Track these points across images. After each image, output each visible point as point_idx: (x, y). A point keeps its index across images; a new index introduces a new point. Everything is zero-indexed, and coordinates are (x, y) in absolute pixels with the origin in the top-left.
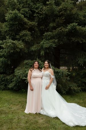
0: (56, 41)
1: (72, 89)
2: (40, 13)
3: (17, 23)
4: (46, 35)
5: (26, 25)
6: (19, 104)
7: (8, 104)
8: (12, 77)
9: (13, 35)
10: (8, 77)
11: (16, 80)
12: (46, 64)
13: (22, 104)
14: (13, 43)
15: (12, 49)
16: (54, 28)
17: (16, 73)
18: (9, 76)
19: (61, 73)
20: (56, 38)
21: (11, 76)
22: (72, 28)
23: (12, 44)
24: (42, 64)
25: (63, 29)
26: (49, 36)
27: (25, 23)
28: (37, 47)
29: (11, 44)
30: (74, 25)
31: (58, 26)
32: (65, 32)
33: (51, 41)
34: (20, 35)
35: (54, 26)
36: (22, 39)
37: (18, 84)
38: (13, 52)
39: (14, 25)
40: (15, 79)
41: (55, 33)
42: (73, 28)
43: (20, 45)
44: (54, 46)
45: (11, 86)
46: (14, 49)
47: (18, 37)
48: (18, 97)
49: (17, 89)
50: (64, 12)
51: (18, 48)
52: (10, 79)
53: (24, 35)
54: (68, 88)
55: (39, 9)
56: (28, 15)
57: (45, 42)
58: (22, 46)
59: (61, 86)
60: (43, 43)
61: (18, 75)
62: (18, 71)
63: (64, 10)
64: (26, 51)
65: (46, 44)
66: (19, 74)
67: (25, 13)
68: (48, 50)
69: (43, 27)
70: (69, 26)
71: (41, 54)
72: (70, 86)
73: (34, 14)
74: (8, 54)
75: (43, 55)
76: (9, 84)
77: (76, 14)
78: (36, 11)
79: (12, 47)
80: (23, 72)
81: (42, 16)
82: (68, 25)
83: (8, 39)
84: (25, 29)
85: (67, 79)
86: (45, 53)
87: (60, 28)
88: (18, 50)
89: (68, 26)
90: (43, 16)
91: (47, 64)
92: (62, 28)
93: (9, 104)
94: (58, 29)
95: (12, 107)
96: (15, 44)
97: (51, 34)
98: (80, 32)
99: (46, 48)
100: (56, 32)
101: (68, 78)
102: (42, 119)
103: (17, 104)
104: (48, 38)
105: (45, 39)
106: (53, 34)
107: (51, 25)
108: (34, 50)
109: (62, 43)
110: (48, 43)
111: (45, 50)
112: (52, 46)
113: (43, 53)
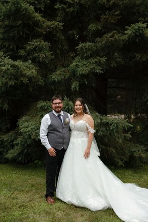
0: (104, 59)
1: (137, 156)
3: (20, 22)
4: (82, 48)
5: (40, 28)
6: (32, 190)
7: (9, 190)
8: (13, 136)
9: (13, 50)
10: (5, 138)
11: (23, 143)
13: (37, 189)
14: (13, 66)
15: (11, 78)
16: (99, 34)
17: (23, 128)
18: (7, 135)
19: (114, 125)
20: (102, 54)
21: (10, 134)
22: (136, 34)
23: (11, 67)
25: (116, 37)
26: (88, 50)
27: (38, 24)
28: (62, 73)
29: (9, 67)
30: (139, 27)
31: (107, 29)
32: (122, 43)
33: (93, 60)
34: (27, 50)
35: (98, 30)
36: (31, 57)
37: (26, 151)
38: (13, 83)
39: (12, 27)
40: (20, 139)
41: (100, 44)
42: (138, 33)
43: (29, 69)
44: (98, 70)
45: (11, 154)
46: (16, 79)
47: (22, 53)
48: (27, 177)
49: (24, 161)
51: (24, 75)
52: (9, 141)
53: (35, 49)
54: (129, 154)
56: (42, 7)
57: (80, 64)
58: (32, 72)
59: (114, 151)
60: (77, 65)
61: (25, 132)
62: (26, 124)
64: (41, 82)
65: (82, 66)
66: (29, 129)
68: (86, 80)
69: (75, 33)
70: (130, 29)
71: (73, 87)
72: (133, 150)
73: (56, 5)
74: (3, 89)
75: (76, 90)
76: (7, 151)
77: (142, 4)
79: (11, 74)
80: (37, 125)
81: (72, 9)
82: (126, 27)
83: (3, 58)
84: (37, 36)
85: (125, 137)
86: (81, 86)
87: (110, 35)
88: (25, 80)
89: (127, 29)
90: (74, 8)
92: (114, 34)
93: (12, 190)
94: (105, 35)
95: (19, 196)
96: (19, 68)
97: (91, 47)
99: (83, 76)
100: (101, 42)
101: (129, 135)
102: (82, 216)
103: (27, 189)
104: (85, 55)
105: (80, 58)
106: (97, 47)
107: (92, 27)
108: (58, 79)
109: (114, 64)
110: (86, 65)
111: (80, 79)
112: (95, 71)
113: (76, 86)
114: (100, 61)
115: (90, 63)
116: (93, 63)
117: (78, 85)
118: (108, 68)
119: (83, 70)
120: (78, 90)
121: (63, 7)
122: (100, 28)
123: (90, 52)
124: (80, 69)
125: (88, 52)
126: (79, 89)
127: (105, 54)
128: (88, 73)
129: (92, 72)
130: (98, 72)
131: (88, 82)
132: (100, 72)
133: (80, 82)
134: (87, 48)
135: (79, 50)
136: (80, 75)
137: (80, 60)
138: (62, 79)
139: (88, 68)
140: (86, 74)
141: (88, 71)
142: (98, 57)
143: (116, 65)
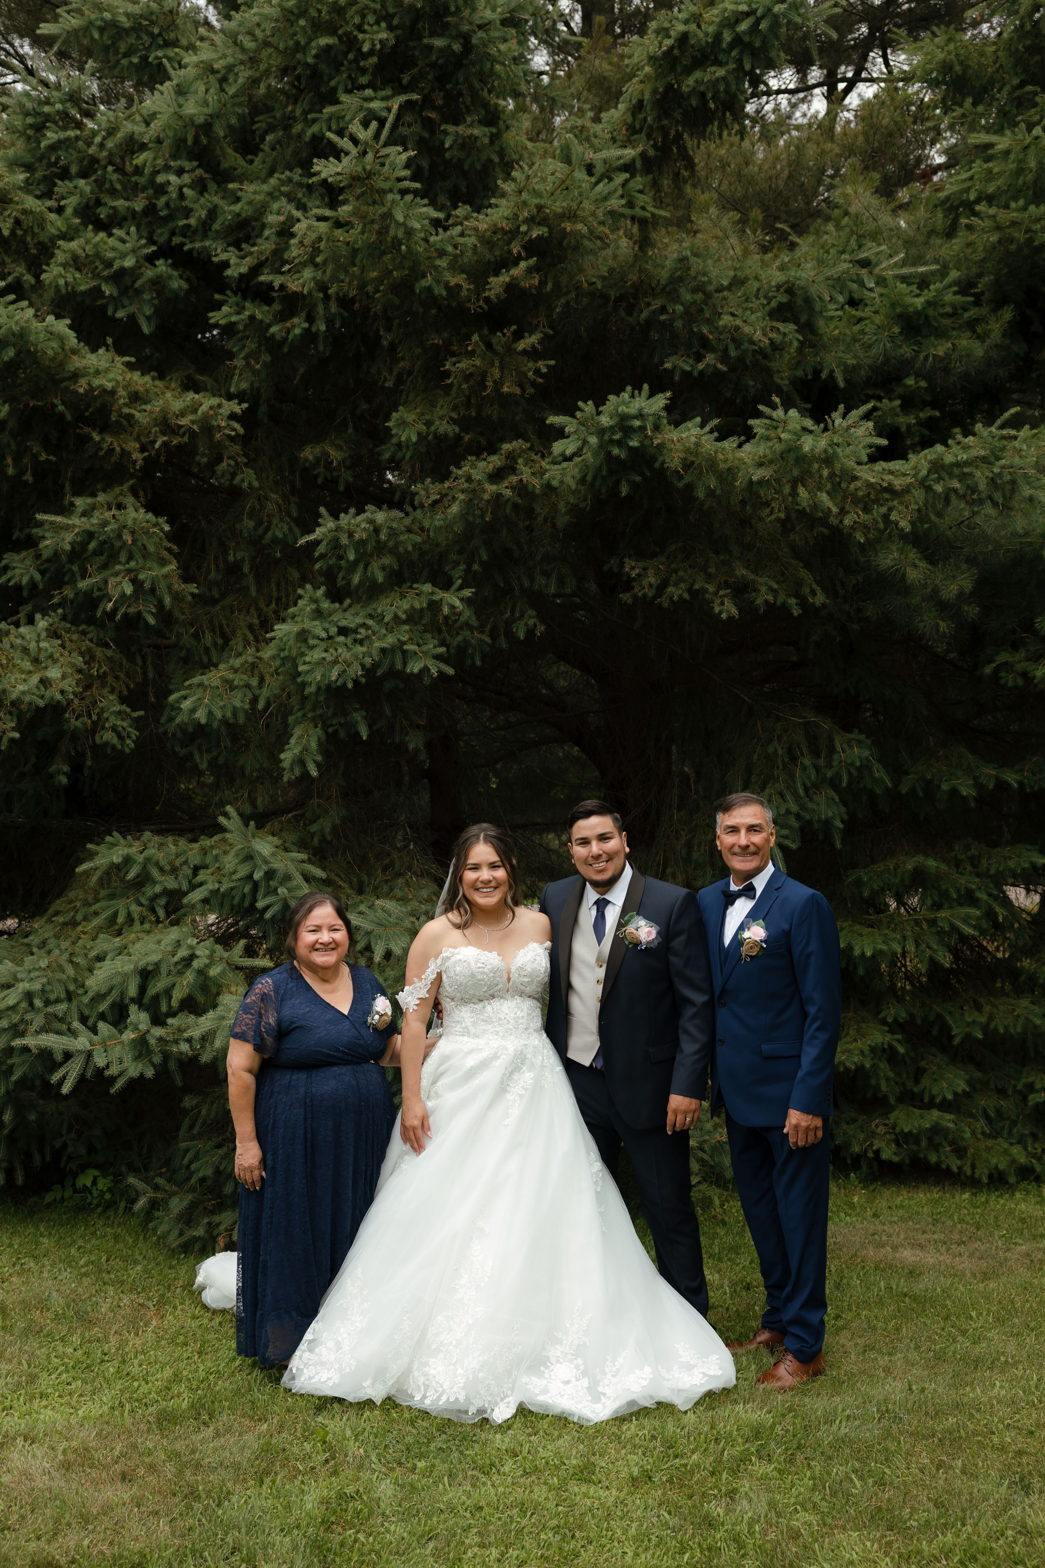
0: (453, 600)
2: (270, 286)
5: (112, 431)
24: (287, 878)
25: (525, 473)
26: (370, 549)
27: (104, 410)
28: (238, 679)
33: (396, 605)
36: (69, 592)
41: (440, 518)
43: (32, 666)
44: (424, 660)
47: (21, 569)
50: (530, 270)
53: (80, 548)
55: (265, 246)
56: (144, 313)
57: (317, 628)
60: (303, 636)
63: (532, 248)
64: (119, 731)
65: (327, 641)
67: (108, 290)
68: (357, 716)
70: (573, 427)
71: (287, 757)
73: (218, 306)
75: (306, 774)
78: (226, 264)
80: (71, 971)
81: (298, 325)
82: (554, 419)
87: (495, 461)
89: (560, 433)
90: (310, 319)
91: (493, 865)
92: (511, 457)
94: (466, 469)
97: (393, 534)
98: (700, 494)
99: (336, 695)
104: (356, 579)
105: (320, 592)
106: (424, 530)
107: (403, 423)
108: (210, 713)
109: (531, 622)
110: (355, 631)
111: (330, 713)
112: (405, 664)
113: (305, 749)
114: (434, 606)
115: (380, 618)
116: (396, 617)
117: (314, 745)
118: (503, 643)
119: (335, 662)
120: (314, 773)
121: (252, 318)
122: (444, 427)
123: (387, 560)
124: (316, 655)
125: (375, 565)
126: (318, 765)
127: (475, 567)
128: (363, 680)
129: (392, 673)
130: (425, 670)
131: (370, 726)
132: (434, 671)
133: (330, 730)
134: (362, 542)
135: (321, 549)
136: (319, 688)
137: (326, 605)
138: (235, 711)
139: (360, 649)
140: (350, 685)
141: (363, 666)
142: (427, 587)
143: (541, 629)
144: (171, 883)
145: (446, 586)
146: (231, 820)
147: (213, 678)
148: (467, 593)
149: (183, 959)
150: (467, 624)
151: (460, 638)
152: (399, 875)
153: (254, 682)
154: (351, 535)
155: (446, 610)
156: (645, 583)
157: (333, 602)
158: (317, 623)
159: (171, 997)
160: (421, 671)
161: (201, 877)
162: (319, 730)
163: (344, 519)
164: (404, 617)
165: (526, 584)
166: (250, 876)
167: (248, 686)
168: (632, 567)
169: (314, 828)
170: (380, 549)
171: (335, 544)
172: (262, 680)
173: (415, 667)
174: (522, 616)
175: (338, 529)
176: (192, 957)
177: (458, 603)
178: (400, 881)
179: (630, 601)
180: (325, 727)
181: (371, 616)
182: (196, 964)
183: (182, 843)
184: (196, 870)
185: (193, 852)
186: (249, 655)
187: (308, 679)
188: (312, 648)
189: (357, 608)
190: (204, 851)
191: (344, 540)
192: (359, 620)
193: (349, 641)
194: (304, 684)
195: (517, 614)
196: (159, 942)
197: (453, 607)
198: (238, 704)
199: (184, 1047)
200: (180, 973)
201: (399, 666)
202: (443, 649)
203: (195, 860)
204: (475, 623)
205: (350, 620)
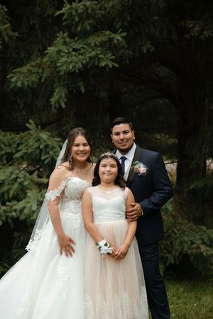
12: (81, 148)
20: (118, 26)
26: (85, 16)
33: (95, 40)
44: (107, 61)
57: (65, 49)
60: (59, 52)
68: (80, 84)
71: (53, 100)
75: (60, 106)
86: (73, 96)
91: (84, 145)
97: (93, 11)
99: (71, 74)
104: (79, 29)
105: (66, 34)
106: (106, 9)
108: (23, 83)
109: (149, 46)
110: (80, 50)
111: (70, 83)
112: (99, 63)
113: (60, 97)
114: (111, 40)
115: (89, 45)
116: (96, 45)
117: (63, 95)
118: (138, 55)
119: (71, 62)
120: (64, 106)
123: (91, 21)
124: (64, 59)
125: (86, 23)
126: (66, 104)
127: (126, 24)
128: (82, 69)
129: (94, 67)
130: (107, 65)
131: (85, 88)
132: (110, 65)
133: (70, 89)
134: (81, 14)
135: (65, 17)
136: (65, 73)
137: (68, 40)
138: (33, 82)
139: (81, 57)
140: (77, 71)
141: (82, 64)
142: (108, 32)
143: (153, 49)
144: (8, 150)
145: (115, 32)
146: (31, 125)
147: (24, 69)
148: (124, 34)
149: (14, 179)
150: (123, 47)
151: (120, 53)
152: (97, 148)
153: (40, 71)
154: (76, 11)
155: (115, 41)
156: (195, 30)
157: (71, 38)
158: (64, 47)
159: (9, 193)
160: (105, 66)
161: (20, 148)
162: (65, 89)
163: (74, 5)
164: (98, 44)
165: (147, 31)
166: (39, 147)
167: (37, 72)
168: (190, 24)
169: (64, 128)
170: (88, 16)
171: (71, 15)
172: (43, 70)
173: (103, 64)
174: (145, 43)
175: (71, 8)
176: (17, 178)
177: (120, 38)
178: (98, 150)
179: (189, 38)
180: (68, 88)
181: (86, 44)
182: (18, 180)
183: (13, 134)
184: (18, 145)
185: (17, 138)
186: (38, 61)
187: (61, 69)
188: (62, 56)
189: (80, 41)
190: (21, 138)
191: (74, 13)
192: (81, 46)
193: (77, 54)
194: (59, 71)
195: (143, 43)
196: (5, 172)
197: (118, 40)
198: (34, 79)
199: (14, 214)
200: (13, 184)
201: (97, 64)
202: (114, 57)
203: (18, 141)
204: (126, 46)
205: (77, 46)
